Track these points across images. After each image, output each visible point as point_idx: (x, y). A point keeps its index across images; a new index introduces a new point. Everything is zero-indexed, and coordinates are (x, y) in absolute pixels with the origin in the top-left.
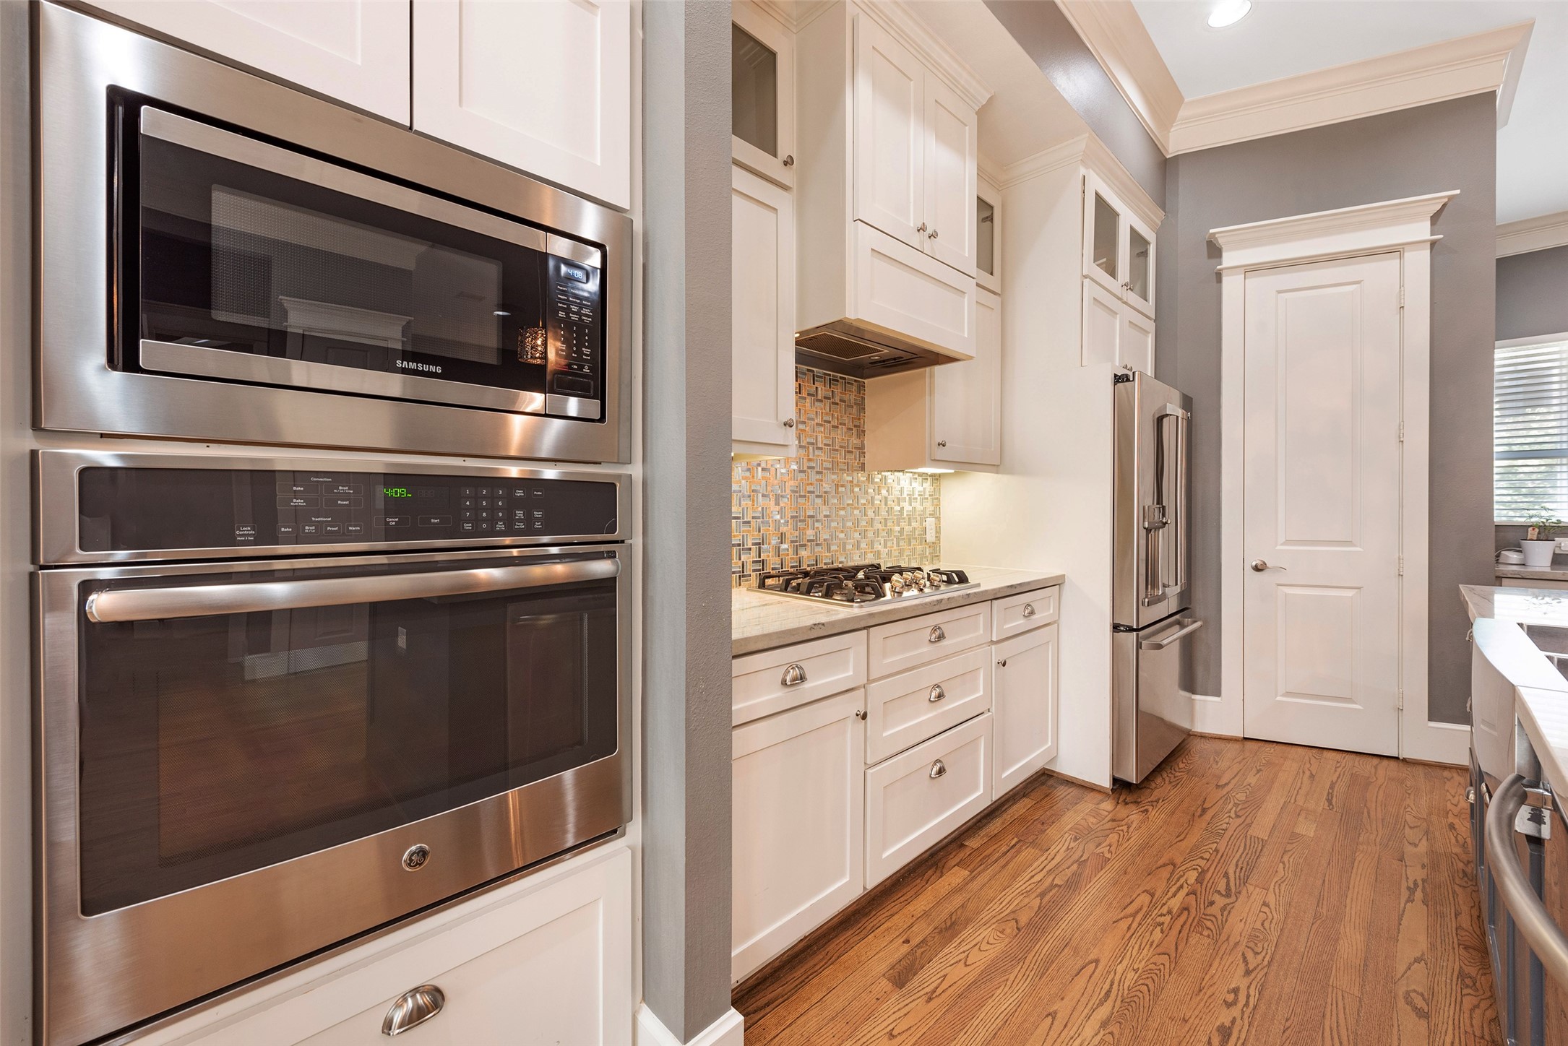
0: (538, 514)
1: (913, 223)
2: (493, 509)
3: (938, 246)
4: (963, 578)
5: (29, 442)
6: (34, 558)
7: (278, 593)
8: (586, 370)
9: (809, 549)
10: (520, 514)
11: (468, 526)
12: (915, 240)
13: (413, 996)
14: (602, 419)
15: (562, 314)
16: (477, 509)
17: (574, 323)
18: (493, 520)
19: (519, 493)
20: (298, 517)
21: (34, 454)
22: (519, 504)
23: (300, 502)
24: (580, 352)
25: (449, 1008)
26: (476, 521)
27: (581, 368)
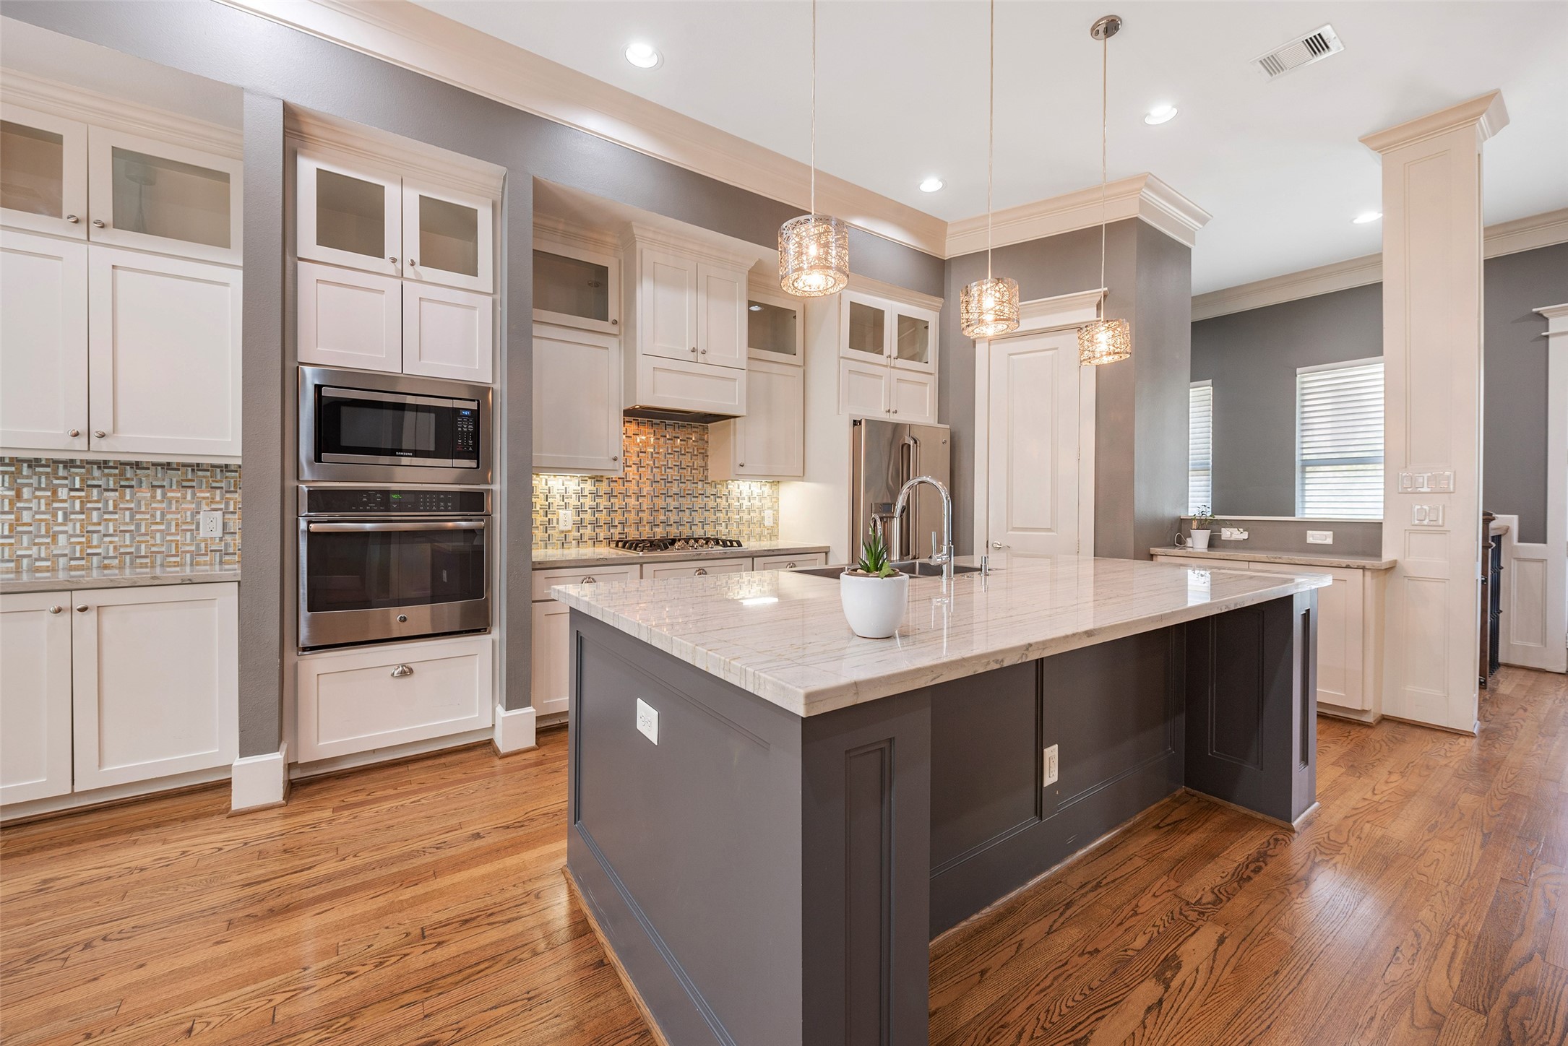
0: (449, 504)
1: (688, 348)
2: (431, 502)
3: (709, 358)
4: (739, 545)
5: (296, 484)
6: (297, 514)
7: (368, 527)
8: (471, 449)
9: (661, 527)
10: (442, 504)
11: (422, 508)
12: (692, 357)
13: (402, 667)
14: (478, 467)
15: (460, 429)
16: (425, 502)
17: (465, 432)
18: (431, 506)
19: (442, 496)
20: (366, 504)
21: (297, 486)
22: (441, 500)
23: (365, 499)
24: (467, 443)
25: (415, 676)
26: (425, 506)
27: (468, 448)
